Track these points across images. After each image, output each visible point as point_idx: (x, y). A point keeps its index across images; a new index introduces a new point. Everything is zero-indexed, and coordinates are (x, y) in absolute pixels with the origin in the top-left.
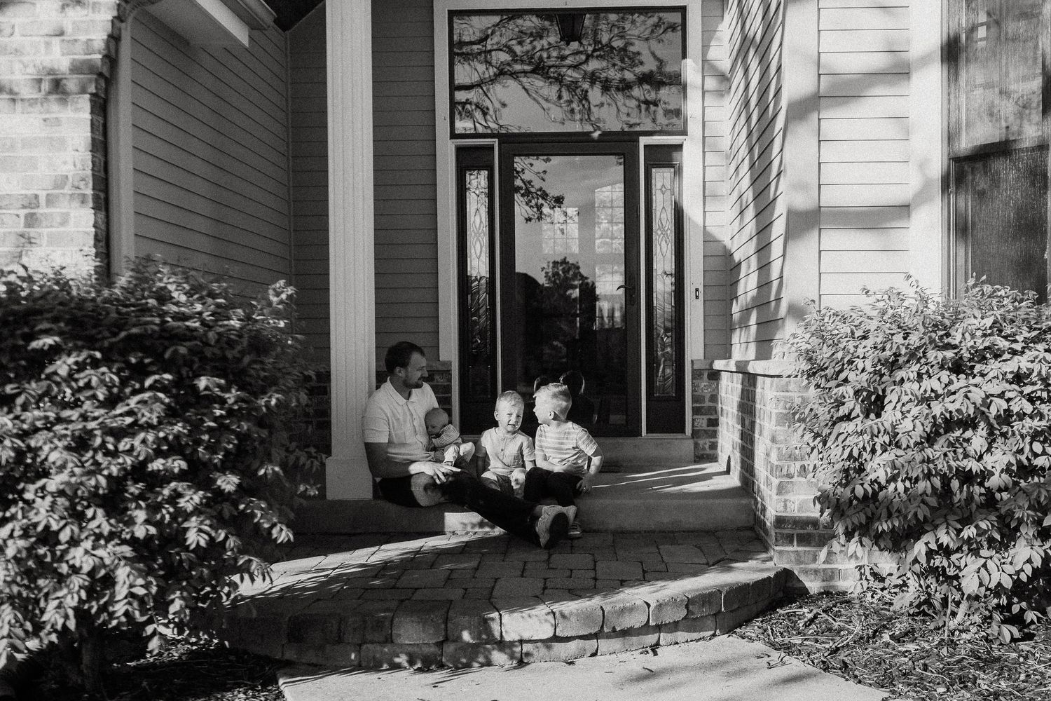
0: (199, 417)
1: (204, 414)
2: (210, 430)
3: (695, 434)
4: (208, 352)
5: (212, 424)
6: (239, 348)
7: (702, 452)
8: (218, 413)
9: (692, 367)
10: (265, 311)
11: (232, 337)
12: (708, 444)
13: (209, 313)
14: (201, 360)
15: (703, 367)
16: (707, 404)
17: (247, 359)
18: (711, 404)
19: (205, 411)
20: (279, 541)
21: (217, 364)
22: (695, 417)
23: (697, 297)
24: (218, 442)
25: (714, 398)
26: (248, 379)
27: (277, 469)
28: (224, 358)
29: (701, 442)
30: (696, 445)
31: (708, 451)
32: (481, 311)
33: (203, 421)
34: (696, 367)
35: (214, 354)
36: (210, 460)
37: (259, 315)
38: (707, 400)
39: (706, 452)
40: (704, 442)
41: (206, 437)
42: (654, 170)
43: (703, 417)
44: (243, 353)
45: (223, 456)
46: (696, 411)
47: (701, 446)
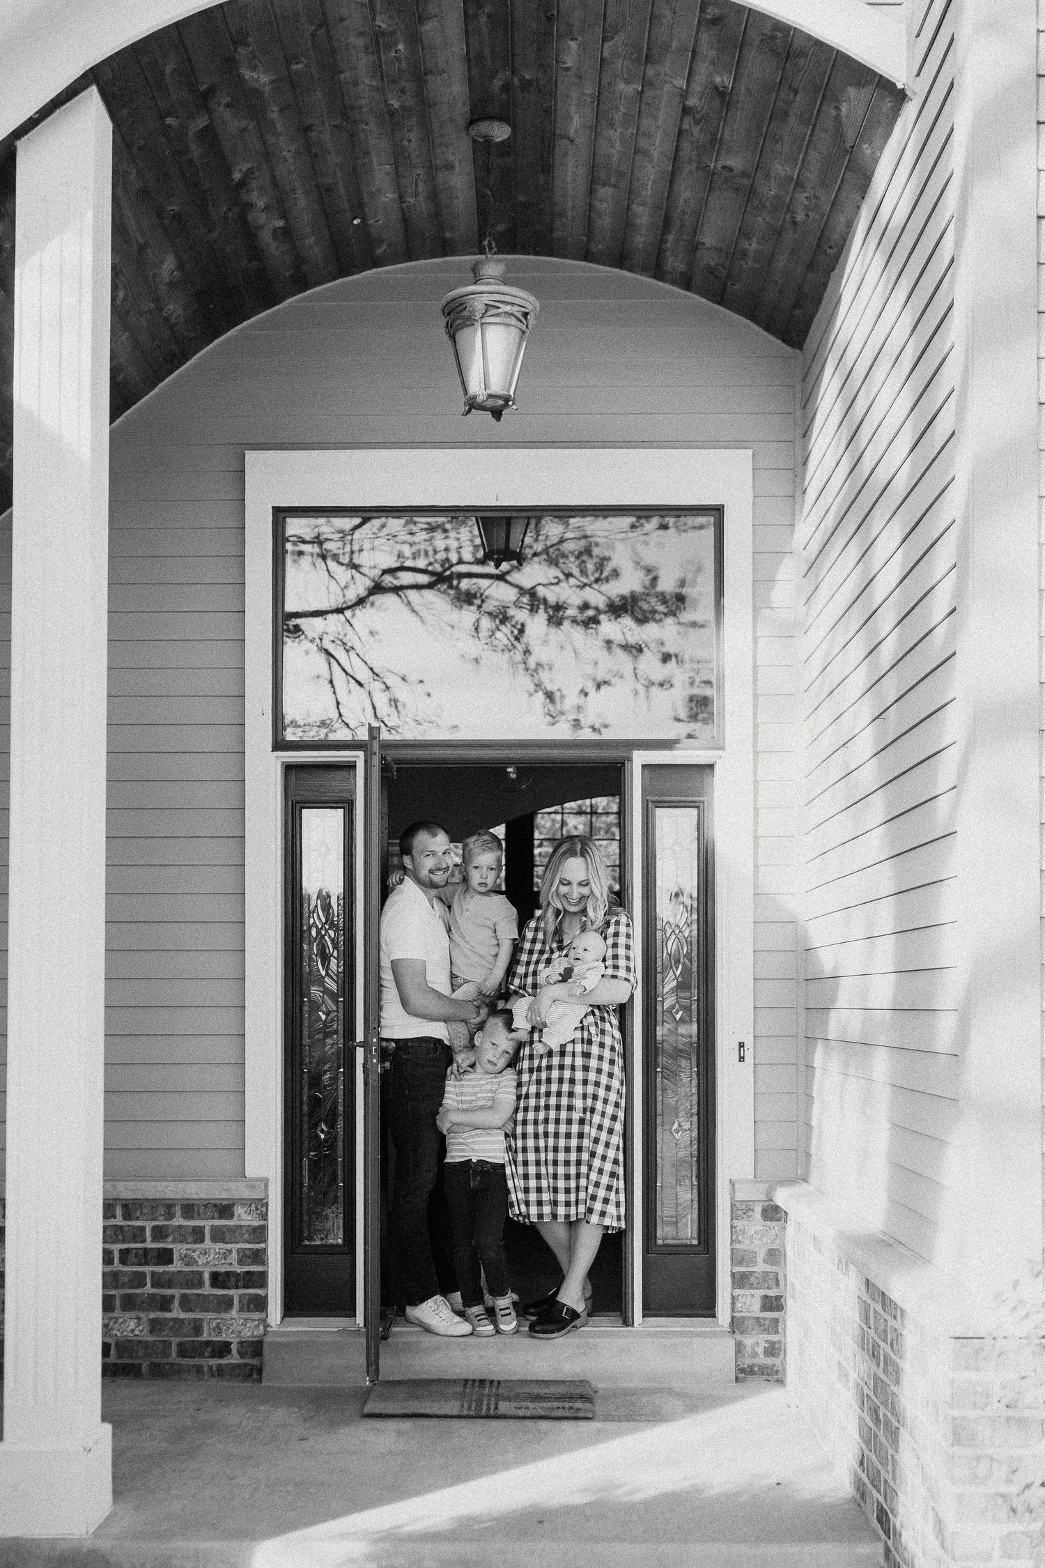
3: (737, 1325)
7: (748, 1361)
9: (732, 1198)
12: (763, 1345)
15: (754, 1198)
16: (760, 1267)
18: (769, 1268)
22: (737, 1292)
23: (742, 1059)
25: (775, 1256)
29: (748, 1341)
30: (739, 1347)
31: (763, 1360)
34: (739, 1196)
38: (760, 1259)
39: (756, 1361)
40: (755, 1341)
42: (659, 812)
43: (753, 1292)
46: (740, 1280)
47: (749, 1349)
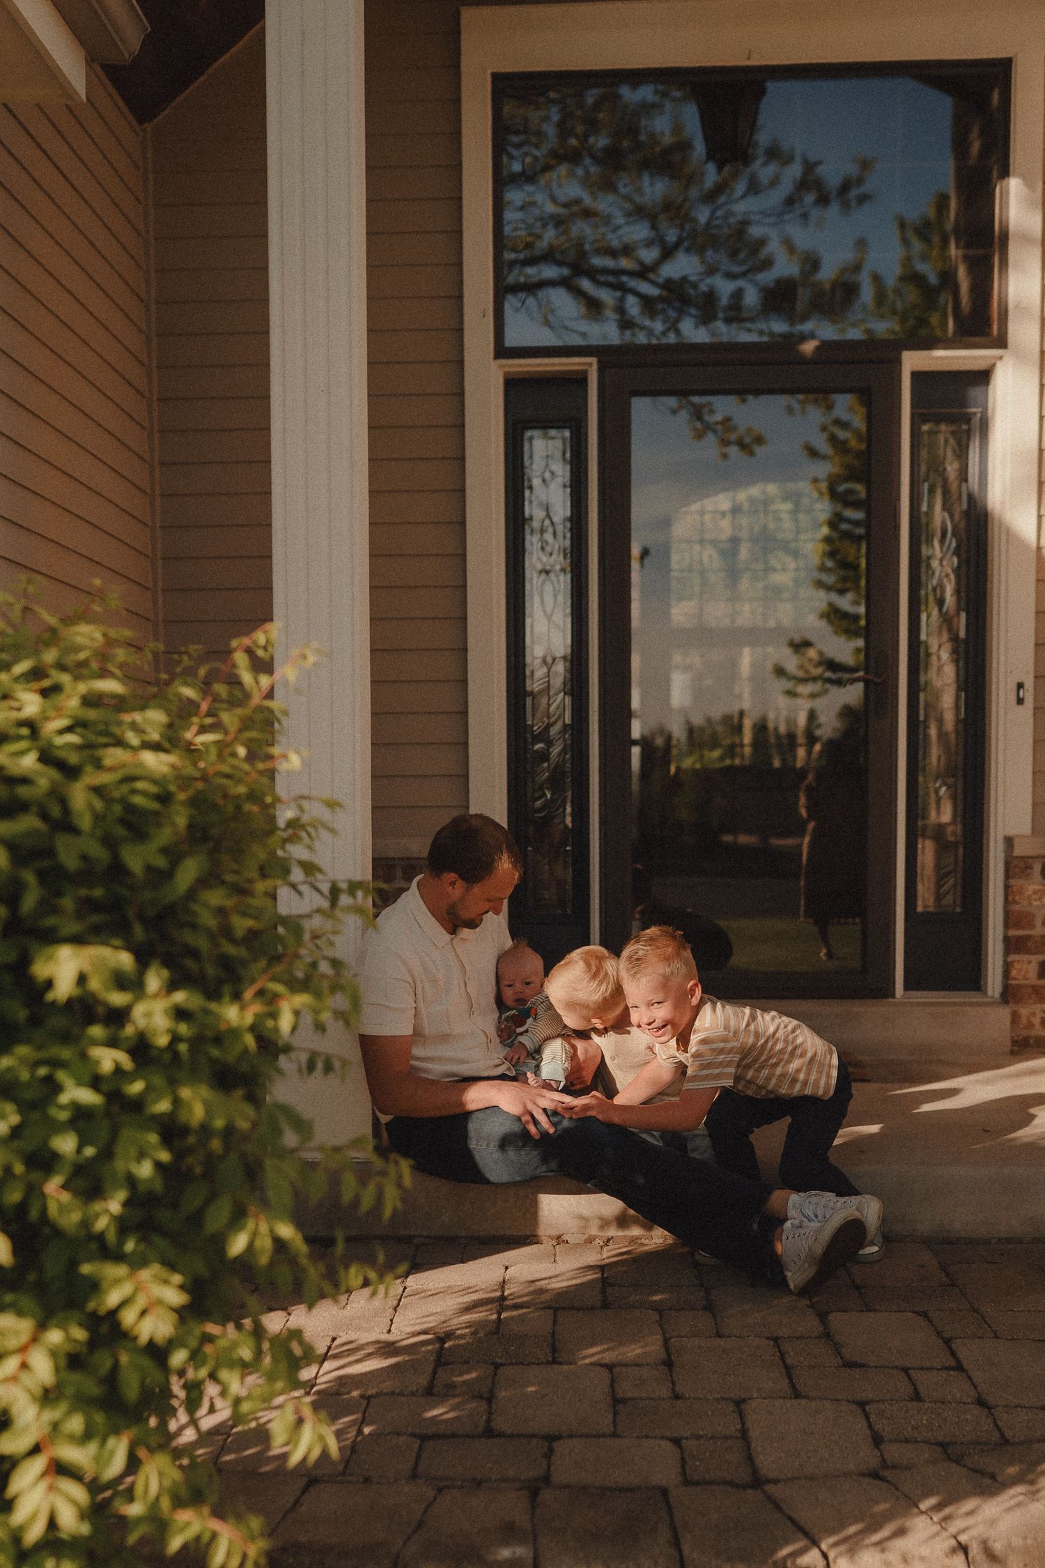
0: (42, 1071)
1: (57, 1064)
2: (81, 1117)
3: (1009, 994)
4: (68, 854)
5: (87, 1096)
6: (164, 836)
7: (1024, 1033)
8: (108, 1059)
9: (1006, 851)
10: (225, 717)
11: (138, 800)
12: (1040, 1015)
13: (63, 723)
14: (42, 876)
15: (1035, 854)
16: (1039, 930)
17: (189, 872)
19: (66, 1053)
20: (295, 1459)
21: (98, 892)
22: (1011, 958)
23: (1020, 701)
24: (107, 1154)
26: (188, 937)
27: (286, 1231)
28: (117, 870)
29: (1024, 1011)
30: (1015, 1017)
31: (1039, 1031)
32: (554, 731)
33: (53, 1087)
34: (1014, 851)
35: (84, 858)
36: (86, 1224)
37: (203, 730)
38: (1039, 921)
39: (1033, 1033)
40: (1032, 1011)
41: (66, 1144)
43: (1030, 957)
44: (174, 855)
45: (126, 1204)
46: (1012, 945)
47: (1024, 1020)
